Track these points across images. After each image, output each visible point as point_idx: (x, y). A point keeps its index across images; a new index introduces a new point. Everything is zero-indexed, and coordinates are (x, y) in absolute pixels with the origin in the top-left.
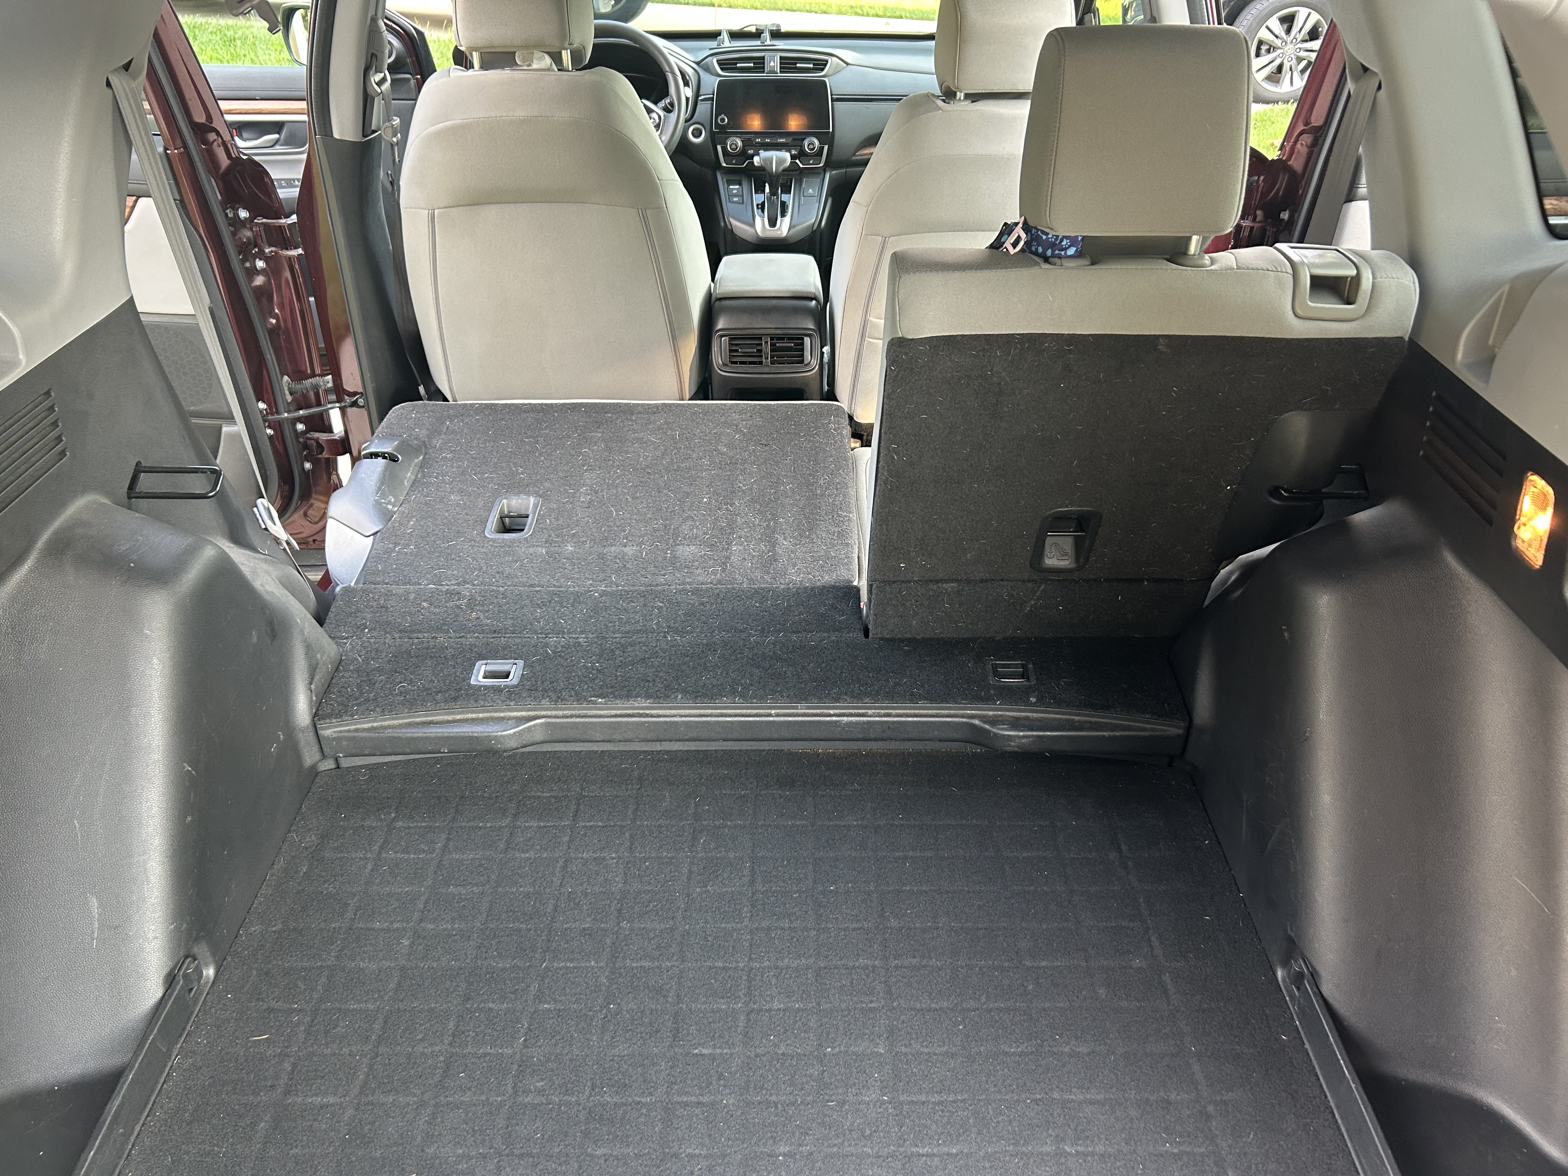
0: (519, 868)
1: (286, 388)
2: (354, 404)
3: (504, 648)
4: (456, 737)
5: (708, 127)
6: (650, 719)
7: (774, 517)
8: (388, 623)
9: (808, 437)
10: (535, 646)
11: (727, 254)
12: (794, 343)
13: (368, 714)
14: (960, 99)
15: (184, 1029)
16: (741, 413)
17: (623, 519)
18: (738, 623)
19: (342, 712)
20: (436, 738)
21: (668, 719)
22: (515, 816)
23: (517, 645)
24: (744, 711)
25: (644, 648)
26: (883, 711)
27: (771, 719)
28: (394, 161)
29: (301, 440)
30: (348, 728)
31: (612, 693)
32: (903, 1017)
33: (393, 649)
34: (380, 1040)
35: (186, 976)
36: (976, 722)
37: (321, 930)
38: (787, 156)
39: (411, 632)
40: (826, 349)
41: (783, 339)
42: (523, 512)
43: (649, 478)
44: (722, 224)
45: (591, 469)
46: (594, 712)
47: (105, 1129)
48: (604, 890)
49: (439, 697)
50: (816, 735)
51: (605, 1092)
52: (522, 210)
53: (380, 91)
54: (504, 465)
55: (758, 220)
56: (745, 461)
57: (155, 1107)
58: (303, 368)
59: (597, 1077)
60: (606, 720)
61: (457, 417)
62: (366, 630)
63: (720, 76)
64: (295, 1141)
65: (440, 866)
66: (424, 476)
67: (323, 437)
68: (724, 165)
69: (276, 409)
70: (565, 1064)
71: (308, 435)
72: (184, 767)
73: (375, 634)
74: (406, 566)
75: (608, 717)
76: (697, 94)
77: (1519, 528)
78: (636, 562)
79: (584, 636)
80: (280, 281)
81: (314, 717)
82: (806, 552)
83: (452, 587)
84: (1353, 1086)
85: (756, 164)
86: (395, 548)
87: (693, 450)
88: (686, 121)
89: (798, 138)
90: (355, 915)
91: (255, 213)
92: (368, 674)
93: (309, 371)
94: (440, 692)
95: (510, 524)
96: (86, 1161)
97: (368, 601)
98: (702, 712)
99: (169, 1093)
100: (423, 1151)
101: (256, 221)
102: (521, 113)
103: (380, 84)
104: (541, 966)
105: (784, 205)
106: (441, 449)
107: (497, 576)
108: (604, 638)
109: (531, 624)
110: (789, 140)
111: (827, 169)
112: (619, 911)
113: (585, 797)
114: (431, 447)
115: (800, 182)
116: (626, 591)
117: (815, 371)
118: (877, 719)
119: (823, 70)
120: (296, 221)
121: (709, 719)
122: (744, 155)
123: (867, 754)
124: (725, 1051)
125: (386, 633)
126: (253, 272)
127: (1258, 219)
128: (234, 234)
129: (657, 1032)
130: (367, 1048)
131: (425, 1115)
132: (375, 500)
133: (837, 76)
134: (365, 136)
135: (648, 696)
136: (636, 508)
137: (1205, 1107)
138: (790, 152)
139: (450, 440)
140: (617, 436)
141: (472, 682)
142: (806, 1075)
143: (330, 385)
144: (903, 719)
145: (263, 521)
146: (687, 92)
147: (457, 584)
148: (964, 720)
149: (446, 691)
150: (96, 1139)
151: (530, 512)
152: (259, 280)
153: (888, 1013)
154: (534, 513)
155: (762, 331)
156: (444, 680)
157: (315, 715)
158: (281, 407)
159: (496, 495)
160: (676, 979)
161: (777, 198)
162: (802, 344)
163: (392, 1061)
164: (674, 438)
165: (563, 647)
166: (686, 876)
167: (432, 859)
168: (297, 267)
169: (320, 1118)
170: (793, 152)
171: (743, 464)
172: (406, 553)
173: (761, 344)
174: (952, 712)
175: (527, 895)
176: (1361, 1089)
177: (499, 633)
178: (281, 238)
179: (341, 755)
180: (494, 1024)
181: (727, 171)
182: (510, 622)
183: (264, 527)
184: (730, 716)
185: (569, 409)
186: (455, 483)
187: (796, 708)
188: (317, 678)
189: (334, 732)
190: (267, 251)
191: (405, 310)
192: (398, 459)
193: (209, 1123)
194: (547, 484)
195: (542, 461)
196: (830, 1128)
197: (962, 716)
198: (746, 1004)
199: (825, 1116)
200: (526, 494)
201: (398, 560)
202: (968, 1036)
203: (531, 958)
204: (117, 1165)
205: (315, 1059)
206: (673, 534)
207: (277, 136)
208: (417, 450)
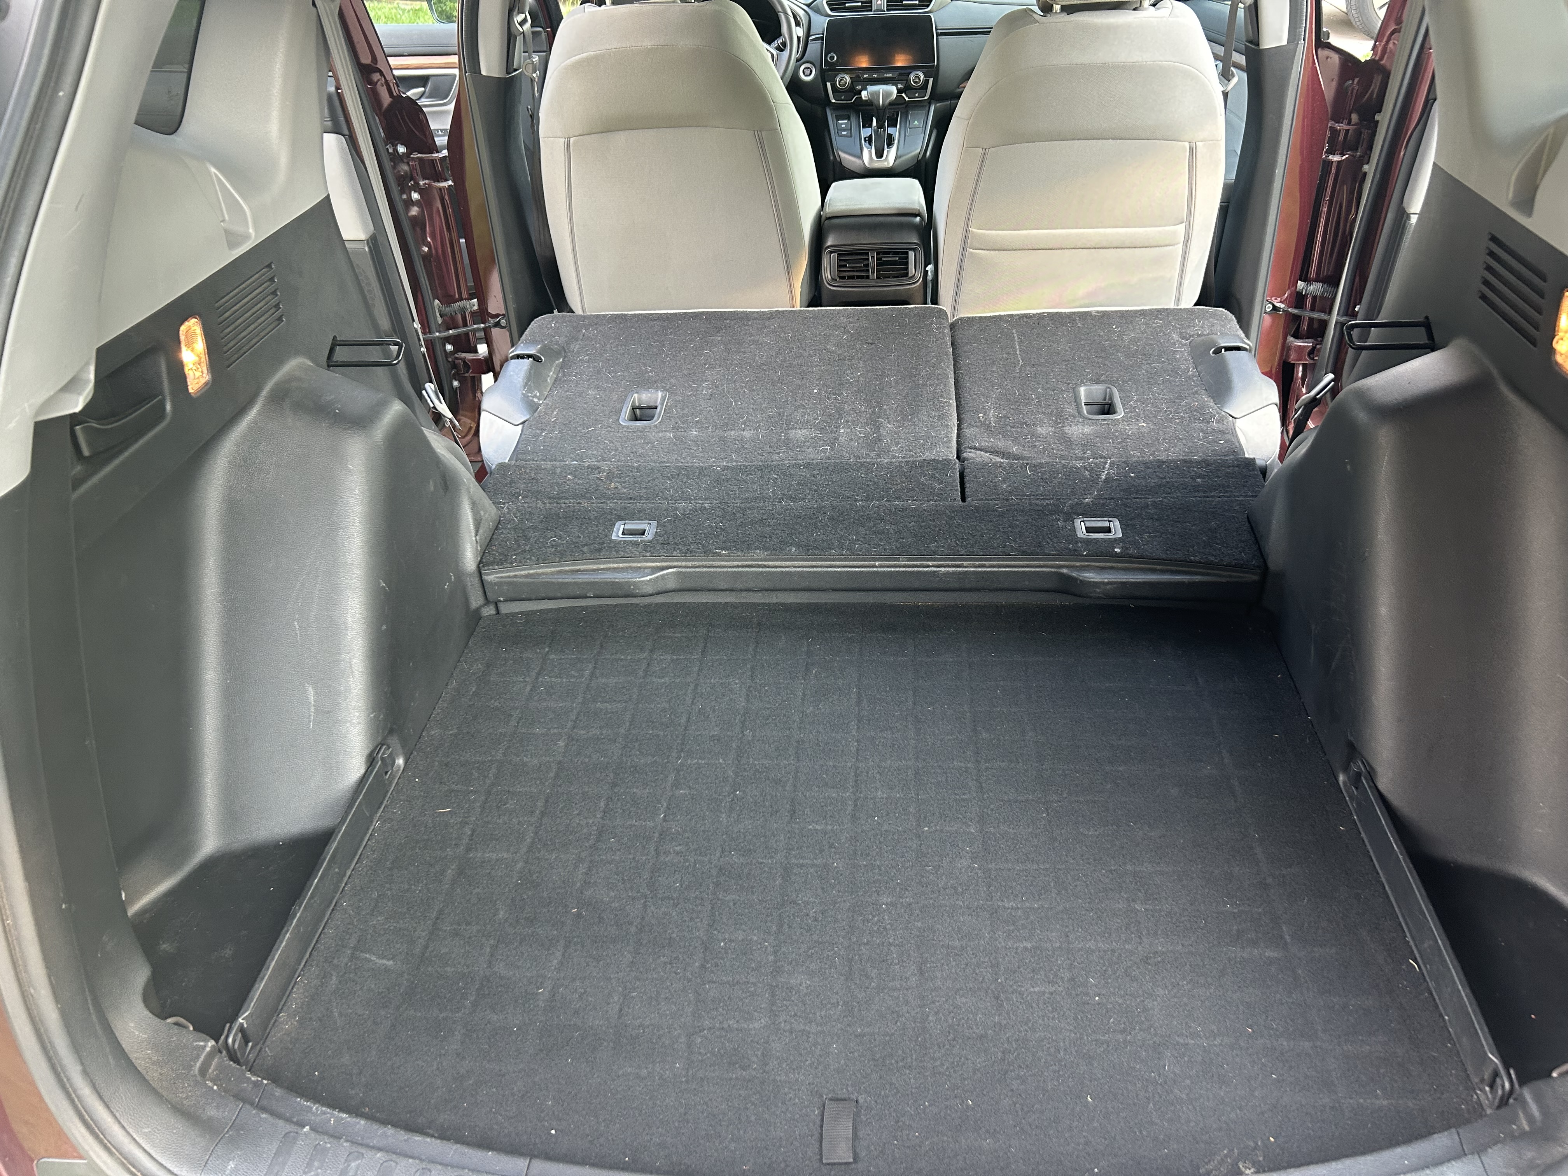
0: (656, 690)
1: (437, 311)
2: (497, 325)
3: (639, 512)
4: (601, 583)
5: (818, 65)
6: (768, 569)
7: (879, 405)
8: (539, 492)
9: (912, 336)
10: (666, 510)
11: (835, 181)
12: (899, 257)
13: (525, 562)
14: (1056, 12)
15: (382, 803)
16: (848, 317)
17: (741, 408)
18: (845, 491)
19: (502, 561)
20: (584, 583)
21: (784, 570)
22: (651, 651)
23: (651, 509)
24: (851, 563)
25: (761, 511)
26: (977, 563)
27: (875, 569)
28: (534, 95)
29: (450, 360)
30: (508, 574)
31: (735, 546)
32: (992, 806)
33: (544, 512)
34: (543, 814)
35: (383, 759)
36: (1065, 571)
37: (490, 734)
38: (893, 89)
39: (559, 498)
40: (930, 268)
41: (889, 253)
42: (652, 404)
43: (765, 374)
44: (832, 158)
45: (712, 367)
46: (719, 563)
47: (325, 864)
48: (730, 707)
49: (585, 549)
50: (916, 585)
51: (733, 855)
52: (648, 136)
53: (521, 30)
54: (634, 365)
55: (866, 151)
56: (852, 358)
57: (362, 856)
58: (452, 293)
59: (726, 844)
60: (729, 570)
61: (592, 326)
62: (520, 497)
63: (829, 16)
64: (477, 883)
65: (588, 687)
66: (564, 375)
67: (469, 356)
68: (833, 101)
69: (429, 329)
70: (699, 834)
71: (456, 355)
72: (380, 583)
73: (528, 500)
74: (551, 447)
75: (731, 567)
76: (808, 34)
77: (1557, 342)
78: (753, 443)
79: (708, 502)
80: (432, 211)
81: (479, 564)
82: (908, 433)
83: (593, 464)
84: (1401, 857)
85: (864, 98)
86: (541, 433)
87: (805, 350)
88: (797, 61)
89: (904, 72)
90: (518, 723)
91: (411, 149)
92: (523, 531)
93: (457, 296)
94: (586, 545)
95: (641, 415)
96: (311, 886)
97: (521, 474)
98: (814, 563)
99: (373, 847)
100: (582, 893)
101: (412, 156)
102: (647, 43)
103: (522, 24)
104: (677, 762)
105: (890, 138)
106: (578, 352)
107: (632, 455)
108: (726, 503)
109: (662, 492)
110: (896, 75)
111: (932, 101)
112: (743, 723)
113: (711, 637)
114: (570, 352)
115: (905, 115)
116: (744, 466)
117: (918, 283)
118: (972, 569)
119: (928, 6)
120: (447, 154)
121: (819, 569)
122: (853, 91)
123: (963, 606)
124: (835, 827)
125: (538, 499)
126: (410, 203)
127: (1353, 122)
128: (394, 167)
129: (777, 812)
130: (533, 820)
131: (583, 869)
132: (523, 394)
133: (941, 11)
134: (508, 73)
135: (766, 549)
136: (752, 399)
137: (1265, 879)
138: (897, 87)
139: (586, 345)
140: (735, 339)
141: (613, 538)
142: (905, 847)
143: (476, 308)
144: (997, 569)
145: (431, 401)
146: (799, 32)
147: (598, 461)
148: (1053, 570)
149: (591, 544)
150: (319, 871)
151: (658, 404)
152: (414, 211)
153: (979, 803)
154: (662, 404)
155: (869, 247)
156: (589, 536)
157: (480, 562)
158: (433, 327)
159: (628, 391)
160: (792, 774)
161: (884, 131)
162: (907, 257)
163: (554, 829)
164: (786, 340)
165: (690, 510)
166: (800, 697)
167: (582, 683)
168: (447, 198)
169: (497, 867)
170: (900, 86)
171: (850, 360)
172: (551, 438)
173: (868, 259)
174: (1041, 563)
175: (664, 710)
176: (1408, 860)
177: (634, 499)
178: (433, 172)
179: (502, 599)
180: (638, 804)
181: (836, 107)
182: (644, 491)
183: (432, 405)
184: (838, 567)
185: (692, 317)
186: (592, 380)
187: (898, 560)
188: (481, 531)
189: (496, 577)
190: (421, 183)
191: (542, 237)
192: (542, 360)
193: (406, 869)
194: (673, 381)
195: (668, 361)
196: (927, 886)
197: (1052, 567)
198: (854, 793)
199: (923, 877)
200: (654, 389)
201: (544, 442)
202: (1050, 821)
203: (669, 756)
204: (333, 897)
205: (490, 826)
206: (786, 420)
207: (423, 89)
208: (558, 354)
